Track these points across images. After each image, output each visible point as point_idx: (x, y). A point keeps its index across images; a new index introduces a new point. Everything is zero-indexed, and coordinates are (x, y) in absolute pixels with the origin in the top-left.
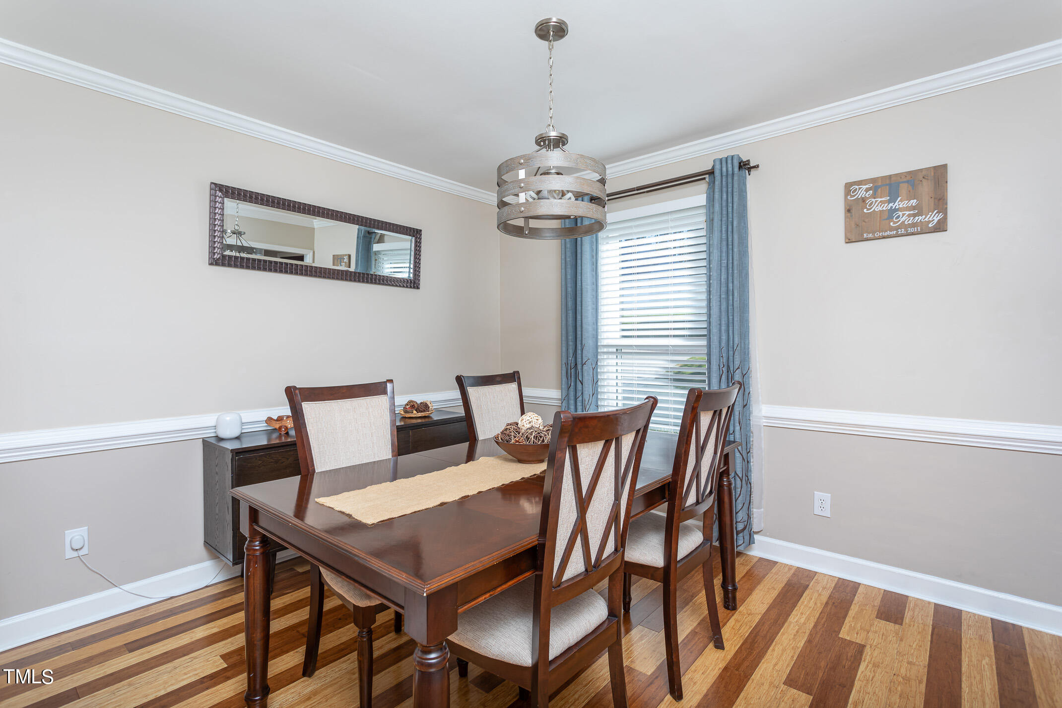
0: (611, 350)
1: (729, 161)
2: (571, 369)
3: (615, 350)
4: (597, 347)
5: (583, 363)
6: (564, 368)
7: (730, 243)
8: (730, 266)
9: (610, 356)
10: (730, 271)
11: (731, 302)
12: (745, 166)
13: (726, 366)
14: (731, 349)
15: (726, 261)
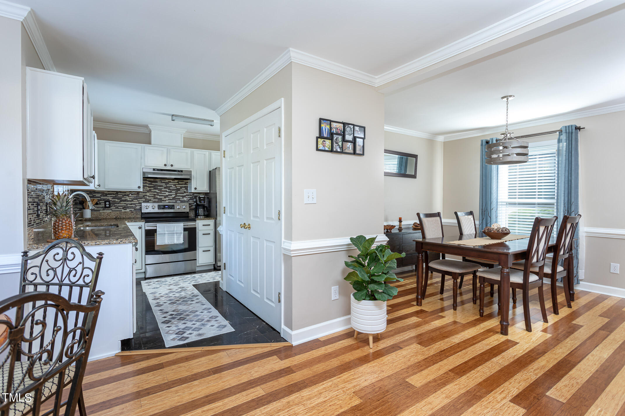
0: (503, 203)
1: (570, 128)
2: (484, 211)
3: (505, 203)
4: (497, 202)
5: (492, 209)
6: (481, 211)
7: (570, 161)
8: (570, 170)
9: (503, 206)
10: (570, 172)
11: (570, 185)
12: (578, 129)
13: (567, 211)
14: (569, 204)
15: (568, 168)
